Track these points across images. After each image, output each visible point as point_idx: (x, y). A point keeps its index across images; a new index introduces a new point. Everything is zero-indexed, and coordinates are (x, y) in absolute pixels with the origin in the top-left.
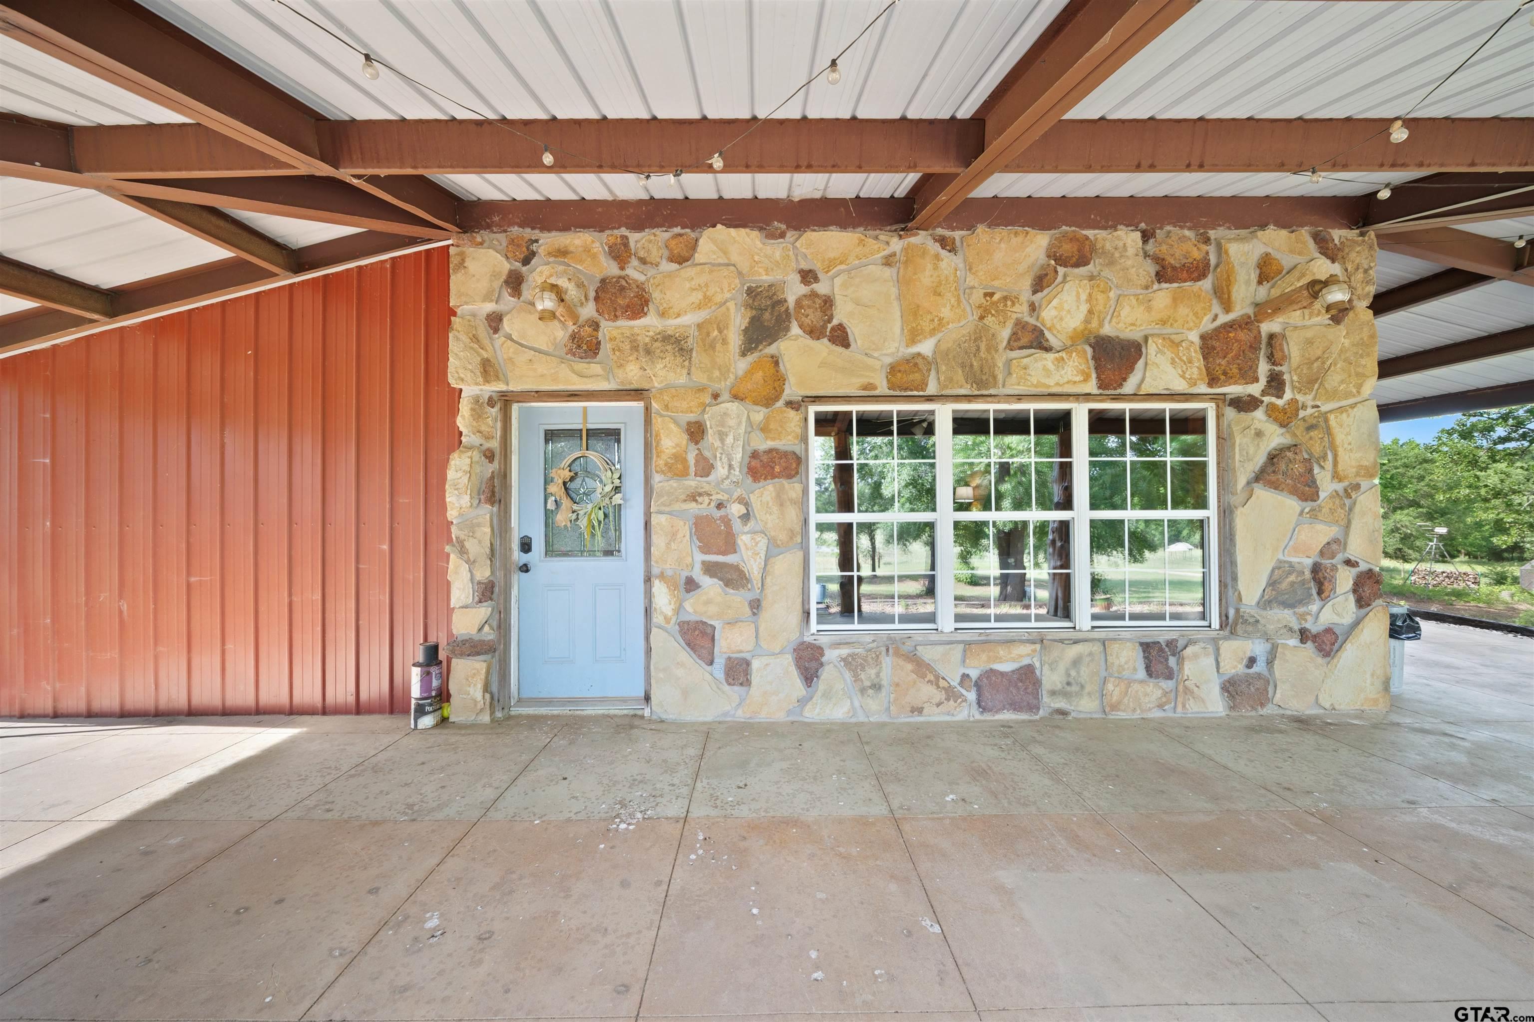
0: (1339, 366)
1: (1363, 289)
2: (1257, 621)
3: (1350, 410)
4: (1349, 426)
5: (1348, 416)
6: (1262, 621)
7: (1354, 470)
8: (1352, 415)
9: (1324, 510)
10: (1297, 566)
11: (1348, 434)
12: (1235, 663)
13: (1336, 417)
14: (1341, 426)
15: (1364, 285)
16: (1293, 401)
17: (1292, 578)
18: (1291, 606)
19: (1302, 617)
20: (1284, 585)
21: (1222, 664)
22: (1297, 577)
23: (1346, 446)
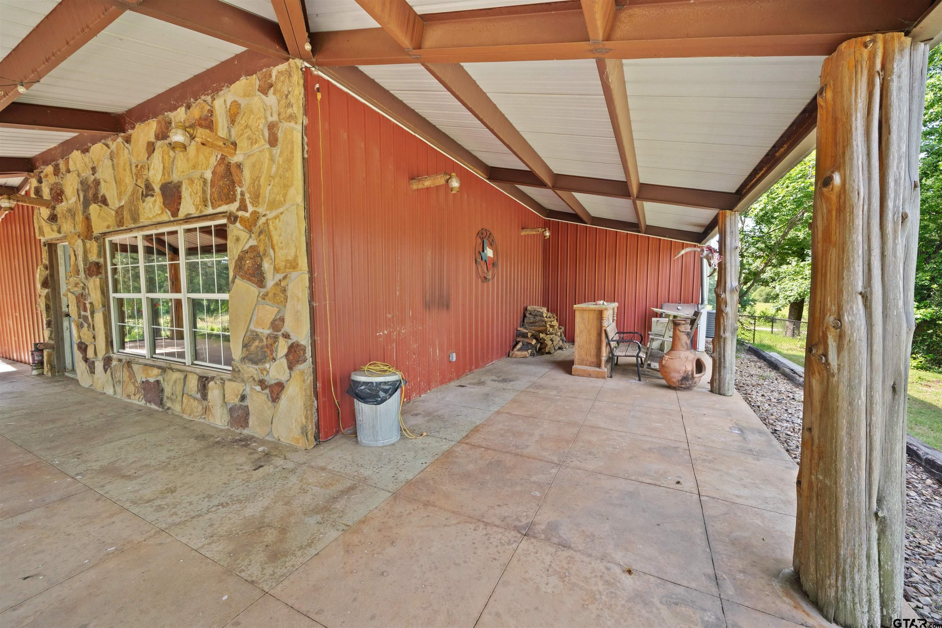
0: (276, 180)
1: (286, 113)
2: (239, 371)
3: (281, 216)
4: (280, 228)
5: (280, 221)
6: (242, 371)
7: (283, 264)
8: (281, 220)
9: (270, 295)
10: (260, 334)
11: (280, 235)
12: (233, 397)
13: (273, 223)
14: (276, 229)
15: (286, 108)
16: (254, 213)
17: (257, 343)
18: (256, 363)
19: (262, 371)
20: (253, 348)
21: (226, 396)
22: (259, 343)
23: (279, 244)
